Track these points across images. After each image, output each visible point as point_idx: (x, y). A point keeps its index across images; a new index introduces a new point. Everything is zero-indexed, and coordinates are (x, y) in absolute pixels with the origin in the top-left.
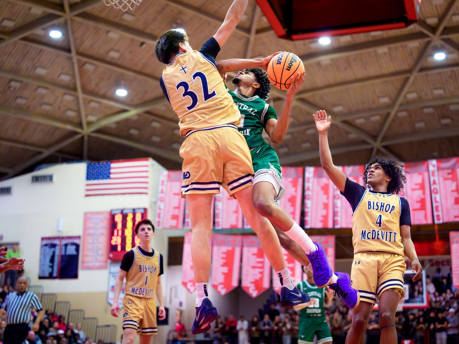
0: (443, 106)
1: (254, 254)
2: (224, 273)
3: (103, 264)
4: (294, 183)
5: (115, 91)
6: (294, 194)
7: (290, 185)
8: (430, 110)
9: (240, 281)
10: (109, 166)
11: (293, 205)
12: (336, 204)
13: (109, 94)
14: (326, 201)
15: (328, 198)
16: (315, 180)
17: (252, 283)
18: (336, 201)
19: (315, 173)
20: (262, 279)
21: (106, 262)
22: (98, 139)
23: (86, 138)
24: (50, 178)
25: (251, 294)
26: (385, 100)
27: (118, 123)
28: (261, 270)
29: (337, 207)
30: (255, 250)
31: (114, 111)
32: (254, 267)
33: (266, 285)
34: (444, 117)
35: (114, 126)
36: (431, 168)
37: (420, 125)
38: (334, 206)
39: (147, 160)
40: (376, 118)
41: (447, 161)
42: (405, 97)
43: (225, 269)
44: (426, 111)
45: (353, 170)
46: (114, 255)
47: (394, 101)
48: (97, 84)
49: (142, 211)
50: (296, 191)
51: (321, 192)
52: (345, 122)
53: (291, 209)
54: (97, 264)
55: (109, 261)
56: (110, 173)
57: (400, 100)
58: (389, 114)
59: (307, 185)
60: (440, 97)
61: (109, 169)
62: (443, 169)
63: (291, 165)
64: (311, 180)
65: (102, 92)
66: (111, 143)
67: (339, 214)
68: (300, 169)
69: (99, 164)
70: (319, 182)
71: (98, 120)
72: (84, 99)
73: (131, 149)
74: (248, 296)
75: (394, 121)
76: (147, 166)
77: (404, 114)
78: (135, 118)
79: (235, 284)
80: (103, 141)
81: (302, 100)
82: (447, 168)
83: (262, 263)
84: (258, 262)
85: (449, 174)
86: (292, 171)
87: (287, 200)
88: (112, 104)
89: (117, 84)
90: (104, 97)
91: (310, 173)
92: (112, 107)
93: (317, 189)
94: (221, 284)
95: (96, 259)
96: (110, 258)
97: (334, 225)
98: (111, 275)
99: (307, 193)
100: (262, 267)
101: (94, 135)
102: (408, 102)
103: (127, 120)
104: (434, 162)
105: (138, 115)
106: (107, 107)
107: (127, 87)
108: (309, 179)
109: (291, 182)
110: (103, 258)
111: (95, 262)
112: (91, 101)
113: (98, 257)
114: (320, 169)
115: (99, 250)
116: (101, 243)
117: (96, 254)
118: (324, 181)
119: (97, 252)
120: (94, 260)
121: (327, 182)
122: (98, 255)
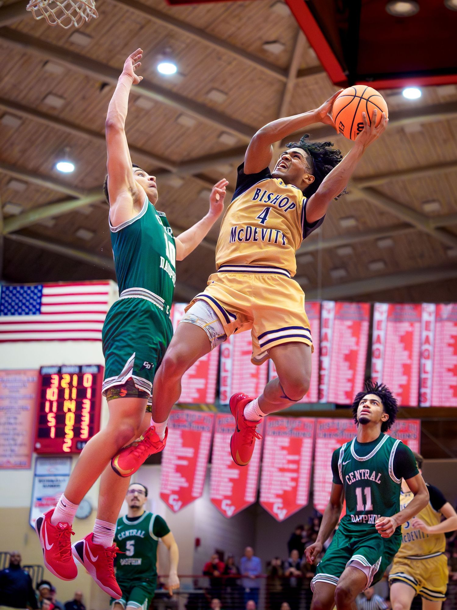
1: (283, 448)
2: (231, 480)
3: (24, 459)
4: (355, 330)
5: (54, 165)
6: (355, 348)
7: (348, 333)
9: (258, 493)
10: (41, 291)
11: (353, 367)
12: (424, 365)
13: (44, 168)
14: (408, 362)
15: (410, 357)
16: (390, 324)
17: (278, 496)
18: (423, 361)
19: (390, 313)
20: (295, 489)
21: (29, 456)
22: (21, 244)
23: (1, 242)
25: (277, 515)
27: (56, 218)
28: (294, 475)
29: (426, 372)
30: (285, 441)
31: (51, 197)
32: (282, 470)
33: (302, 500)
35: (51, 223)
38: (421, 369)
39: (107, 284)
43: (235, 473)
45: (453, 310)
46: (42, 446)
48: (24, 151)
49: (95, 370)
50: (358, 343)
51: (399, 347)
52: (443, 229)
53: (349, 374)
54: (14, 460)
55: (35, 455)
56: (41, 304)
59: (376, 333)
61: (40, 298)
63: (350, 299)
64: (383, 325)
65: (31, 165)
66: (43, 252)
67: (429, 383)
68: (367, 306)
69: (22, 288)
70: (396, 330)
71: (23, 213)
73: (79, 263)
74: (270, 518)
76: (106, 293)
78: (88, 211)
79: (250, 498)
80: (31, 248)
81: (372, 190)
83: (297, 462)
84: (290, 462)
86: (352, 309)
87: (342, 356)
88: (49, 185)
89: (60, 154)
90: (35, 173)
91: (382, 313)
92: (48, 191)
93: (393, 339)
94: (226, 497)
95: (12, 451)
96: (36, 450)
97: (419, 401)
98: (37, 479)
99: (375, 346)
100: (297, 471)
101: (14, 237)
103: (74, 214)
105: (92, 205)
106: (38, 190)
107: (75, 159)
108: (379, 322)
109: (349, 327)
110: (24, 450)
111: (10, 456)
112: (12, 179)
113: (16, 448)
114: (398, 307)
115: (18, 435)
116: (21, 424)
117: (12, 442)
118: (405, 327)
119: (14, 440)
120: (8, 453)
121: (410, 329)
122: (15, 445)
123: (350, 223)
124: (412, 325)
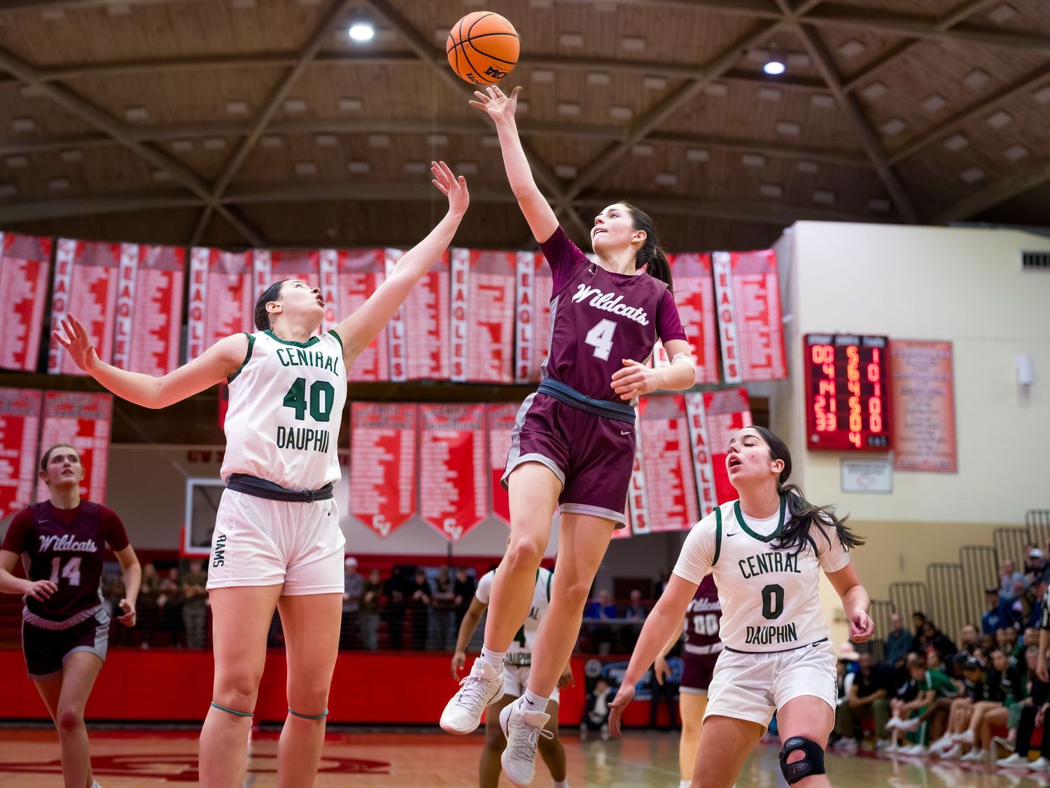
0: (357, 135)
4: (31, 272)
6: (29, 296)
7: (21, 276)
8: (330, 141)
11: (26, 318)
12: (121, 324)
14: (100, 318)
15: (103, 312)
16: (78, 268)
18: (120, 319)
19: (79, 251)
26: (238, 108)
29: (122, 333)
34: (356, 159)
36: (325, 267)
37: (306, 169)
38: (117, 329)
40: (217, 144)
41: (359, 256)
42: (282, 107)
44: (322, 141)
45: (162, 255)
47: (258, 113)
50: (33, 290)
51: (90, 298)
52: (150, 145)
53: (21, 330)
57: (271, 113)
58: (244, 139)
60: (352, 117)
62: (348, 271)
64: (69, 269)
67: (127, 348)
68: (49, 240)
70: (85, 276)
75: (253, 154)
77: (275, 142)
81: (59, 85)
82: (357, 271)
85: (360, 282)
86: (27, 244)
87: (11, 307)
91: (67, 252)
93: (82, 288)
99: (58, 296)
102: (287, 119)
104: (332, 254)
108: (64, 264)
109: (23, 268)
114: (89, 246)
118: (98, 273)
121: (103, 275)
123: (26, 125)
124: (107, 270)
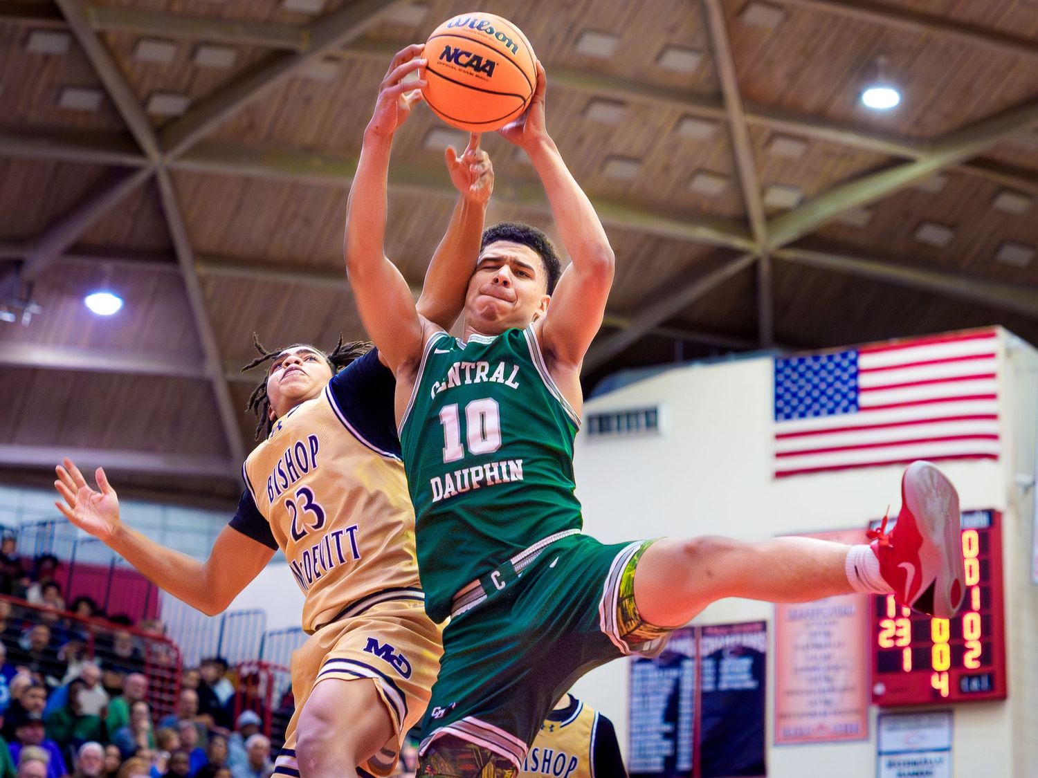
3: (852, 720)
5: (858, 95)
10: (854, 362)
13: (837, 107)
21: (863, 713)
22: (806, 269)
23: (765, 268)
24: (648, 419)
27: (872, 206)
31: (856, 166)
35: (861, 219)
39: (992, 335)
46: (889, 689)
48: (793, 76)
49: (983, 521)
54: (832, 722)
55: (874, 711)
56: (857, 390)
61: (854, 376)
65: (811, 102)
66: (853, 281)
69: (816, 359)
71: (803, 202)
72: (749, 128)
73: (927, 297)
76: (990, 356)
78: (936, 185)
80: (828, 274)
88: (851, 139)
89: (866, 72)
90: (821, 117)
92: (848, 153)
95: (827, 702)
96: (875, 699)
98: (884, 760)
101: (791, 255)
103: (908, 194)
105: (945, 172)
106: (831, 152)
107: (902, 79)
110: (852, 700)
111: (825, 714)
112: (775, 135)
113: (834, 697)
115: (836, 668)
116: (839, 645)
117: (824, 685)
119: (828, 679)
120: (820, 708)
122: (832, 690)
